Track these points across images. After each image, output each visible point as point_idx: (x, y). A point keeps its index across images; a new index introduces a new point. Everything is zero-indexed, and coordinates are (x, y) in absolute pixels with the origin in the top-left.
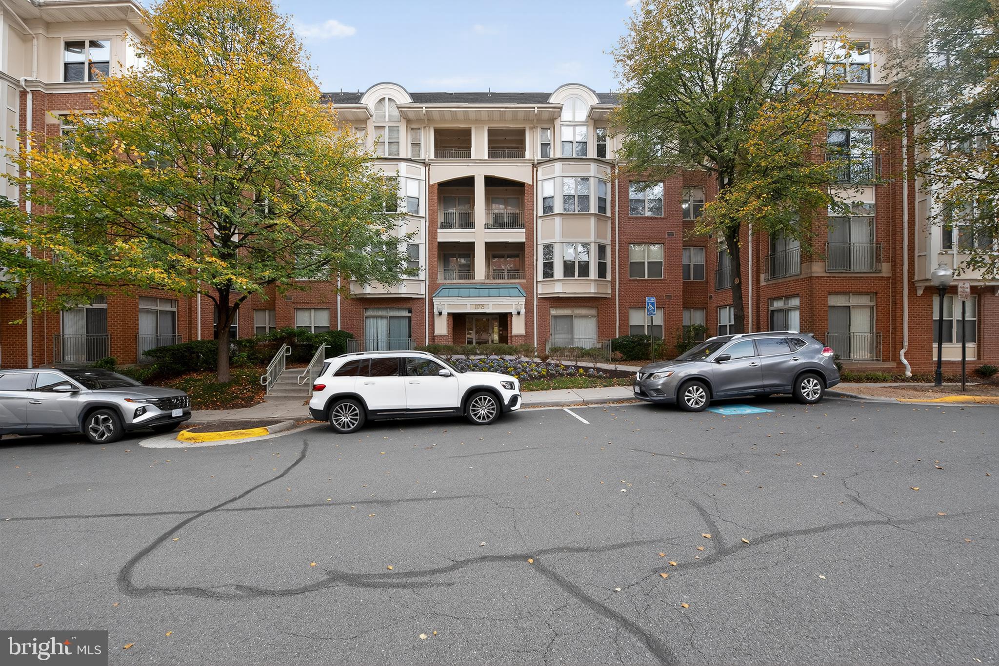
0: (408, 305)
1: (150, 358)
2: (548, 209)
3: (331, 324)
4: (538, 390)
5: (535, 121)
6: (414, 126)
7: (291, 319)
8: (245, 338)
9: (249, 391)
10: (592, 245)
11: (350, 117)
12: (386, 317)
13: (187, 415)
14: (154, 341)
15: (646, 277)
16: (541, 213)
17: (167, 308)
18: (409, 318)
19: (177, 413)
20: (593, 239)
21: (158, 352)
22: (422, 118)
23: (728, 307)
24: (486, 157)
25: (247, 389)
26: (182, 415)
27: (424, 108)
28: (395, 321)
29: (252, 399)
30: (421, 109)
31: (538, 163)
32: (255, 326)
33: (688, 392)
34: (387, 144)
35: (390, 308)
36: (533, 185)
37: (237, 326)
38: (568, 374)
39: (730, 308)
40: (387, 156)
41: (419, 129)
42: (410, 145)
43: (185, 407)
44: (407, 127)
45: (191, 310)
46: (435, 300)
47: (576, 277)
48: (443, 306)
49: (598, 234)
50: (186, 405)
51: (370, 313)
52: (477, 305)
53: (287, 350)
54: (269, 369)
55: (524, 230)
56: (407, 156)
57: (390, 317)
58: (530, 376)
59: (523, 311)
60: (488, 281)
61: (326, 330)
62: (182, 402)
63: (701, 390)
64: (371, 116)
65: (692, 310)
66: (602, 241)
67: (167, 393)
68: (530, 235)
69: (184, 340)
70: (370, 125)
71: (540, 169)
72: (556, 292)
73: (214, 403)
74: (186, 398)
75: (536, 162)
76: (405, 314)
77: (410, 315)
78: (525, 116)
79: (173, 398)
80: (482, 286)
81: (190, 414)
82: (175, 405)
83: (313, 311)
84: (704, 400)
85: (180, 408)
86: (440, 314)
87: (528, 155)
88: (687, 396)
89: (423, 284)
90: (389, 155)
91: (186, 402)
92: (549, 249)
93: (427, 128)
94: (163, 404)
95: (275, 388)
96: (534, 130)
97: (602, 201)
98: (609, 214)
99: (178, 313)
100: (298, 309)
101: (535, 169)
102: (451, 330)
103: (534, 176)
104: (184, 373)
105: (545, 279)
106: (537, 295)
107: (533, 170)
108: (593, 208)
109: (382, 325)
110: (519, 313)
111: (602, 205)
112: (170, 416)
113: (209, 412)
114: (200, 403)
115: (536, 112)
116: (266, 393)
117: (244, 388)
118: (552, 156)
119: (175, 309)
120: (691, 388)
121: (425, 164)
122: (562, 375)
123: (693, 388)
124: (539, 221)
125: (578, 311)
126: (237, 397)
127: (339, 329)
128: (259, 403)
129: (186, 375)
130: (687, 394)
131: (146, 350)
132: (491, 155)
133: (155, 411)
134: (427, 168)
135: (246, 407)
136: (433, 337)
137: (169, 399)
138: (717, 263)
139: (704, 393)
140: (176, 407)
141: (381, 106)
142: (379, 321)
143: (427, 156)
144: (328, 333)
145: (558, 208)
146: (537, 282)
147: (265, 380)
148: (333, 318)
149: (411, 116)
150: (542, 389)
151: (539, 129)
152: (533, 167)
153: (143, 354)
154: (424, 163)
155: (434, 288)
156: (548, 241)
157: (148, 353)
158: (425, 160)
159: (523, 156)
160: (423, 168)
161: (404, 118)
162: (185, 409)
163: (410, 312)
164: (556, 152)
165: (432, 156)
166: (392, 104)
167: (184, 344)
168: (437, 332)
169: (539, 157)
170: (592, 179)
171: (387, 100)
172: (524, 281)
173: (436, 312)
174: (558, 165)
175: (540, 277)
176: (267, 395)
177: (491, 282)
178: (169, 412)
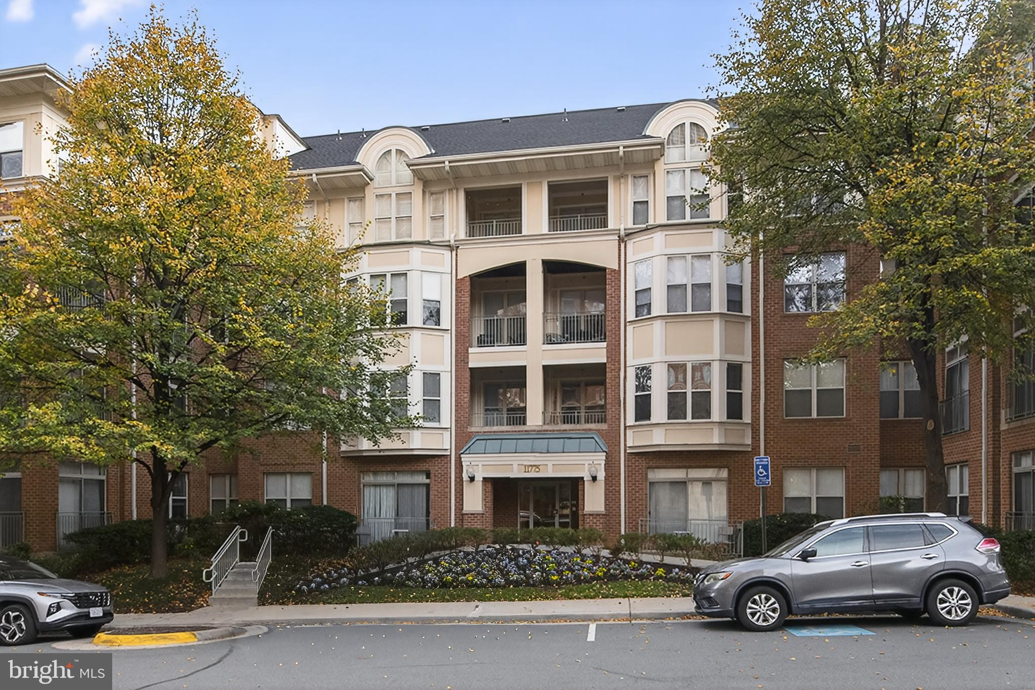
0: (425, 466)
1: (72, 544)
2: (643, 308)
3: (313, 496)
4: (580, 598)
5: (622, 166)
6: (434, 189)
7: (259, 487)
8: (194, 516)
9: (189, 591)
10: (716, 367)
11: (342, 184)
12: (393, 485)
13: (108, 616)
14: (77, 520)
15: (814, 415)
16: (631, 316)
17: (95, 476)
18: (428, 485)
19: (96, 612)
20: (716, 354)
21: (82, 535)
22: (446, 176)
23: (958, 467)
24: (545, 229)
25: (188, 587)
26: (101, 615)
27: (447, 163)
28: (406, 490)
29: (193, 600)
30: (443, 165)
31: (627, 235)
32: (211, 499)
33: (752, 603)
34: (393, 220)
35: (398, 472)
36: (619, 271)
37: (186, 498)
38: (636, 576)
39: (961, 467)
40: (394, 240)
41: (442, 192)
42: (428, 219)
43: (106, 605)
44: (424, 192)
45: (124, 479)
46: (465, 459)
47: (689, 419)
48: (475, 468)
49: (727, 347)
50: (106, 603)
51: (370, 478)
52: (531, 466)
53: (242, 535)
54: (215, 560)
55: (604, 344)
56: (424, 235)
57: (398, 484)
58: (577, 577)
59: (601, 475)
60: (546, 427)
61: (306, 504)
62: (102, 599)
63: (773, 600)
64: (371, 180)
65: (902, 471)
66: (735, 358)
67: (86, 588)
68: (614, 352)
69: (115, 520)
70: (370, 193)
71: (630, 245)
72: (654, 443)
73: (145, 605)
74: (106, 595)
75: (622, 233)
76: (422, 479)
77: (428, 481)
78: (605, 160)
79: (92, 594)
80: (538, 435)
81: (112, 615)
82: (93, 602)
83: (288, 477)
84: (776, 615)
85: (99, 606)
86: (472, 479)
87: (612, 223)
88: (750, 608)
89: (447, 434)
90: (397, 238)
91: (107, 599)
92: (644, 373)
93: (455, 191)
94: (80, 600)
95: (223, 587)
96: (622, 180)
97: (734, 290)
98: (747, 311)
99: (107, 481)
100: (268, 474)
101: (623, 245)
102: (490, 504)
103: (621, 255)
104: (114, 565)
105: (637, 423)
106: (625, 450)
107: (620, 245)
108: (718, 303)
109: (388, 497)
110: (594, 479)
111: (737, 299)
112: (87, 616)
113: (139, 615)
114: (129, 604)
115: (621, 153)
116: (212, 595)
117: (185, 587)
118: (651, 222)
119: (104, 478)
120: (757, 597)
121: (452, 248)
122: (627, 577)
123: (760, 597)
124: (630, 328)
125: (695, 473)
126: (174, 598)
127: (325, 503)
128: (202, 606)
129: (115, 567)
130: (750, 604)
131: (67, 533)
132: (553, 226)
133: (72, 608)
134: (454, 253)
135: (184, 611)
136: (461, 516)
137: (86, 595)
138: (943, 387)
139: (776, 605)
140: (94, 605)
141: (385, 161)
142: (384, 490)
143: (453, 236)
144: (306, 509)
145: (659, 307)
146: (625, 427)
147: (209, 575)
148: (316, 487)
149: (430, 176)
150: (586, 597)
151: (630, 180)
152: (619, 242)
153: (63, 539)
154: (449, 246)
155: (463, 439)
156: (643, 361)
157: (69, 537)
158: (449, 241)
159: (605, 224)
160: (447, 253)
161: (419, 179)
162: (106, 608)
163: (428, 477)
164: (657, 214)
165: (462, 235)
166: (403, 159)
167: (116, 525)
168: (468, 507)
169: (630, 225)
170: (714, 257)
171: (394, 152)
172: (604, 426)
173: (465, 477)
174: (659, 237)
175: (631, 420)
176: (213, 596)
177: (551, 429)
178: (86, 610)
